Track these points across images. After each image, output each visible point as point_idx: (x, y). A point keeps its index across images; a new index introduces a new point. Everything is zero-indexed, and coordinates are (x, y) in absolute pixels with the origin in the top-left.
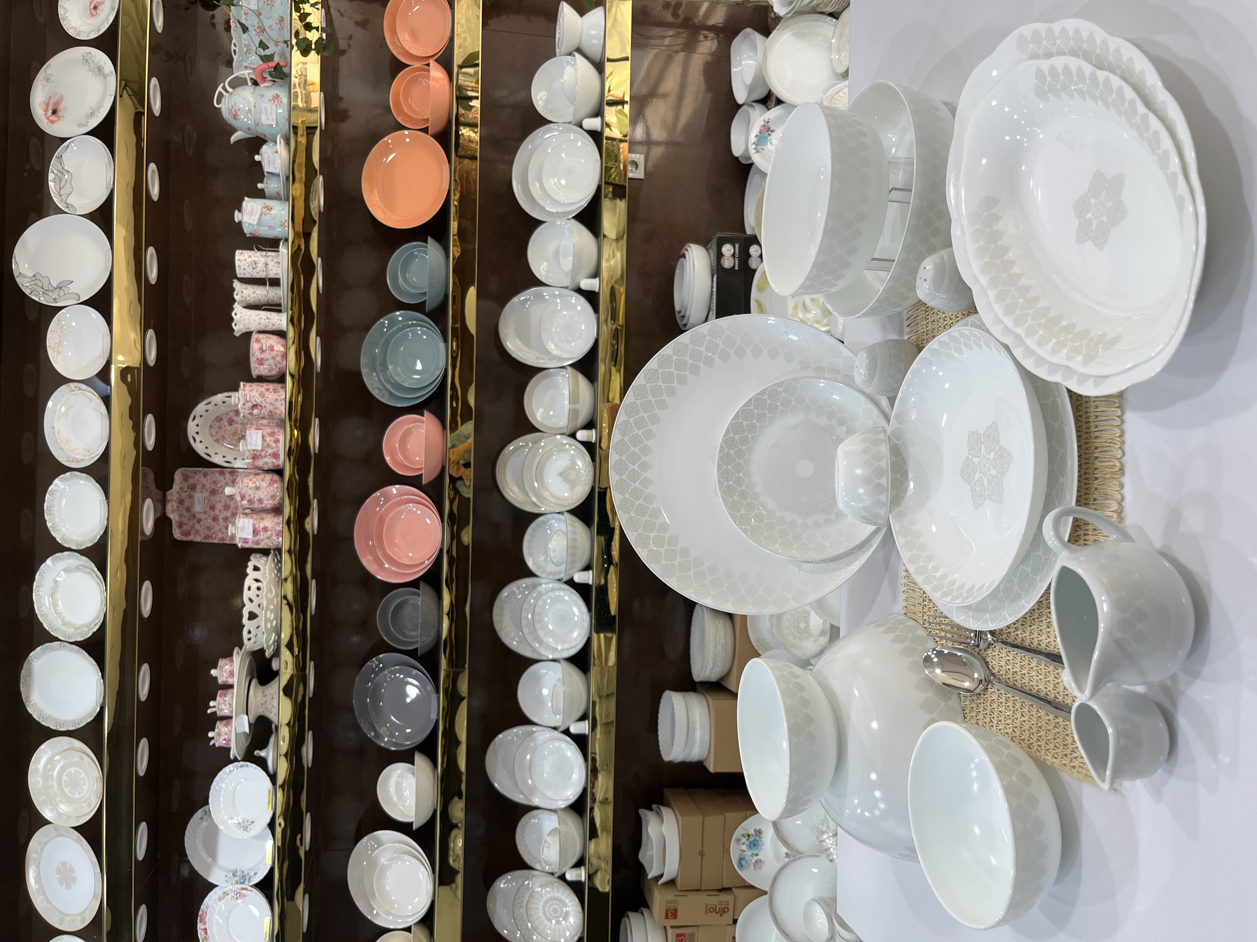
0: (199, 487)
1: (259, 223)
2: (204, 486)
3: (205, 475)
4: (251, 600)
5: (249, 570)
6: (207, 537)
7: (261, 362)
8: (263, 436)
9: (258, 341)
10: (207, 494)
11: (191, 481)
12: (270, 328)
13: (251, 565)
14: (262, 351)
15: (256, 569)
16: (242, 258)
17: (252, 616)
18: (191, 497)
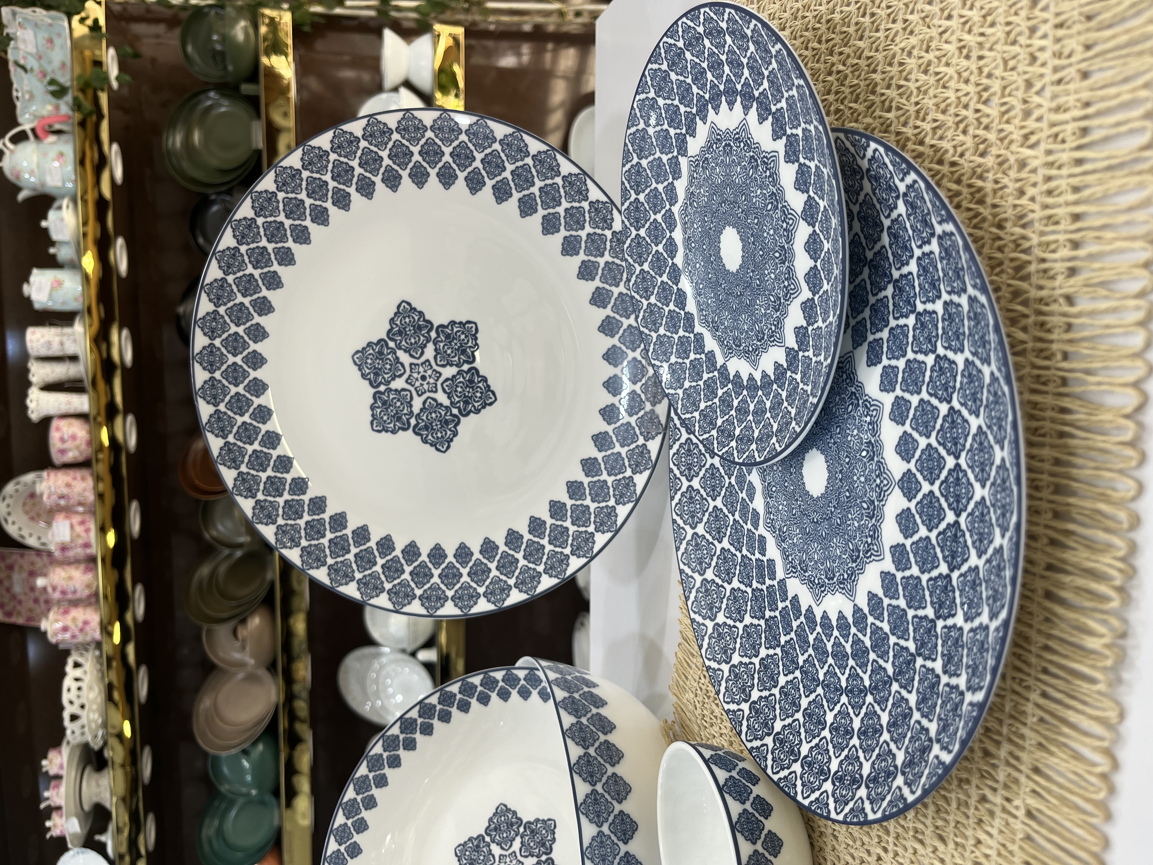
0: (16, 568)
1: (50, 297)
2: (21, 567)
3: (22, 556)
4: (71, 702)
5: (69, 668)
6: (29, 619)
7: (63, 452)
8: (72, 527)
9: (58, 429)
10: (25, 575)
11: (8, 561)
12: (72, 411)
13: (70, 662)
14: (62, 440)
15: (77, 665)
16: (34, 338)
17: (74, 718)
18: (9, 577)
